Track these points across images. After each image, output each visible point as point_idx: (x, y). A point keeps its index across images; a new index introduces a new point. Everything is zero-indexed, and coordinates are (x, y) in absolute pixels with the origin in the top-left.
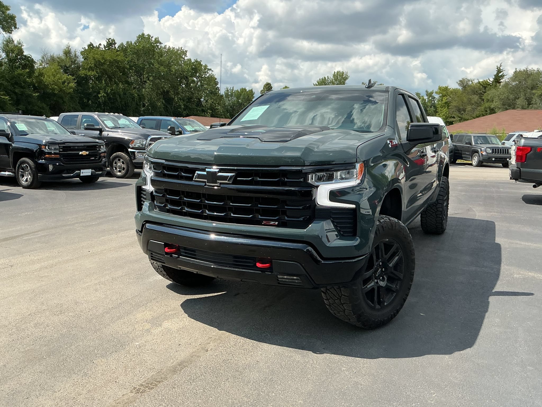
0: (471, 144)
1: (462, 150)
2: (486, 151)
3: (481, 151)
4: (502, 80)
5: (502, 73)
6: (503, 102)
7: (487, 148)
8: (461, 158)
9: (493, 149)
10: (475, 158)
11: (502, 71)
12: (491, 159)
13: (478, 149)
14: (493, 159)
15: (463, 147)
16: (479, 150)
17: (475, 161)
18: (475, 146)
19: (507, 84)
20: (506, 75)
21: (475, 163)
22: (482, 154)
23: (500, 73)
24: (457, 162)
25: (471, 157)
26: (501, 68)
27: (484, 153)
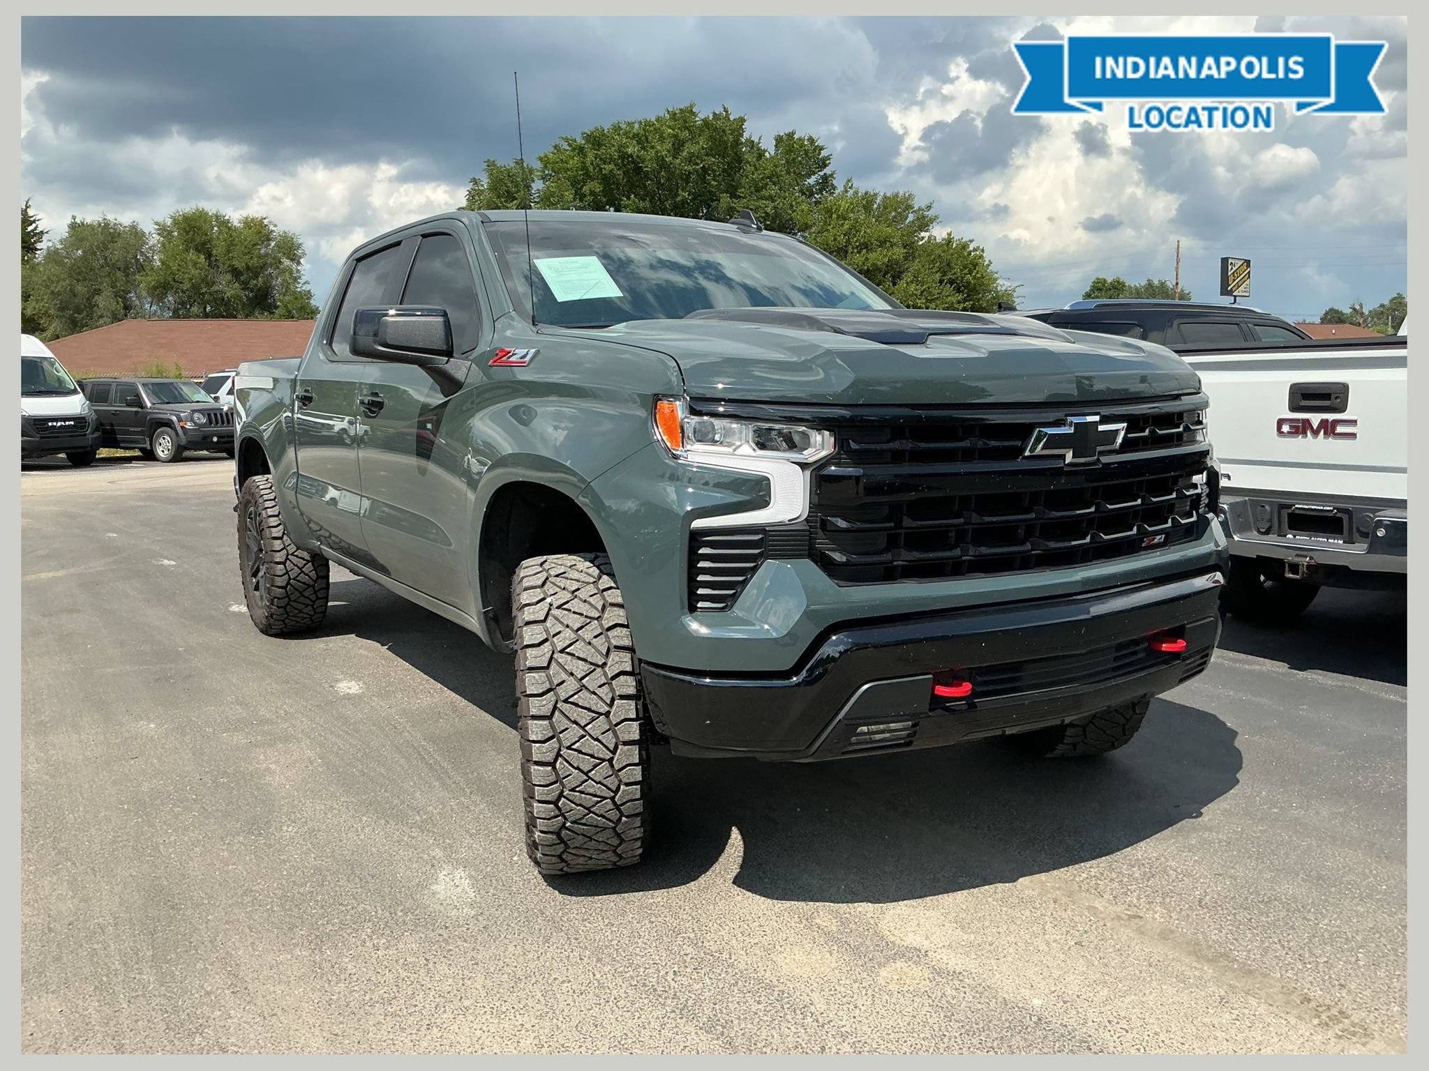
0: (141, 404)
1: (114, 422)
2: (192, 420)
3: (180, 420)
4: (39, 246)
5: (34, 225)
6: (62, 301)
7: (194, 411)
8: (114, 444)
9: (209, 415)
10: (161, 440)
11: (34, 221)
12: (209, 440)
13: (168, 416)
14: (215, 439)
15: (115, 414)
16: (174, 418)
17: (164, 447)
18: (154, 408)
19: (53, 255)
20: (47, 233)
21: (166, 452)
22: (182, 427)
23: (31, 224)
24: (97, 456)
25: (147, 439)
26: (31, 212)
27: (189, 425)
